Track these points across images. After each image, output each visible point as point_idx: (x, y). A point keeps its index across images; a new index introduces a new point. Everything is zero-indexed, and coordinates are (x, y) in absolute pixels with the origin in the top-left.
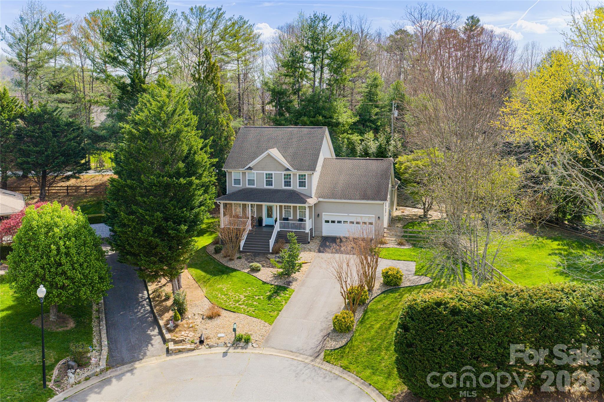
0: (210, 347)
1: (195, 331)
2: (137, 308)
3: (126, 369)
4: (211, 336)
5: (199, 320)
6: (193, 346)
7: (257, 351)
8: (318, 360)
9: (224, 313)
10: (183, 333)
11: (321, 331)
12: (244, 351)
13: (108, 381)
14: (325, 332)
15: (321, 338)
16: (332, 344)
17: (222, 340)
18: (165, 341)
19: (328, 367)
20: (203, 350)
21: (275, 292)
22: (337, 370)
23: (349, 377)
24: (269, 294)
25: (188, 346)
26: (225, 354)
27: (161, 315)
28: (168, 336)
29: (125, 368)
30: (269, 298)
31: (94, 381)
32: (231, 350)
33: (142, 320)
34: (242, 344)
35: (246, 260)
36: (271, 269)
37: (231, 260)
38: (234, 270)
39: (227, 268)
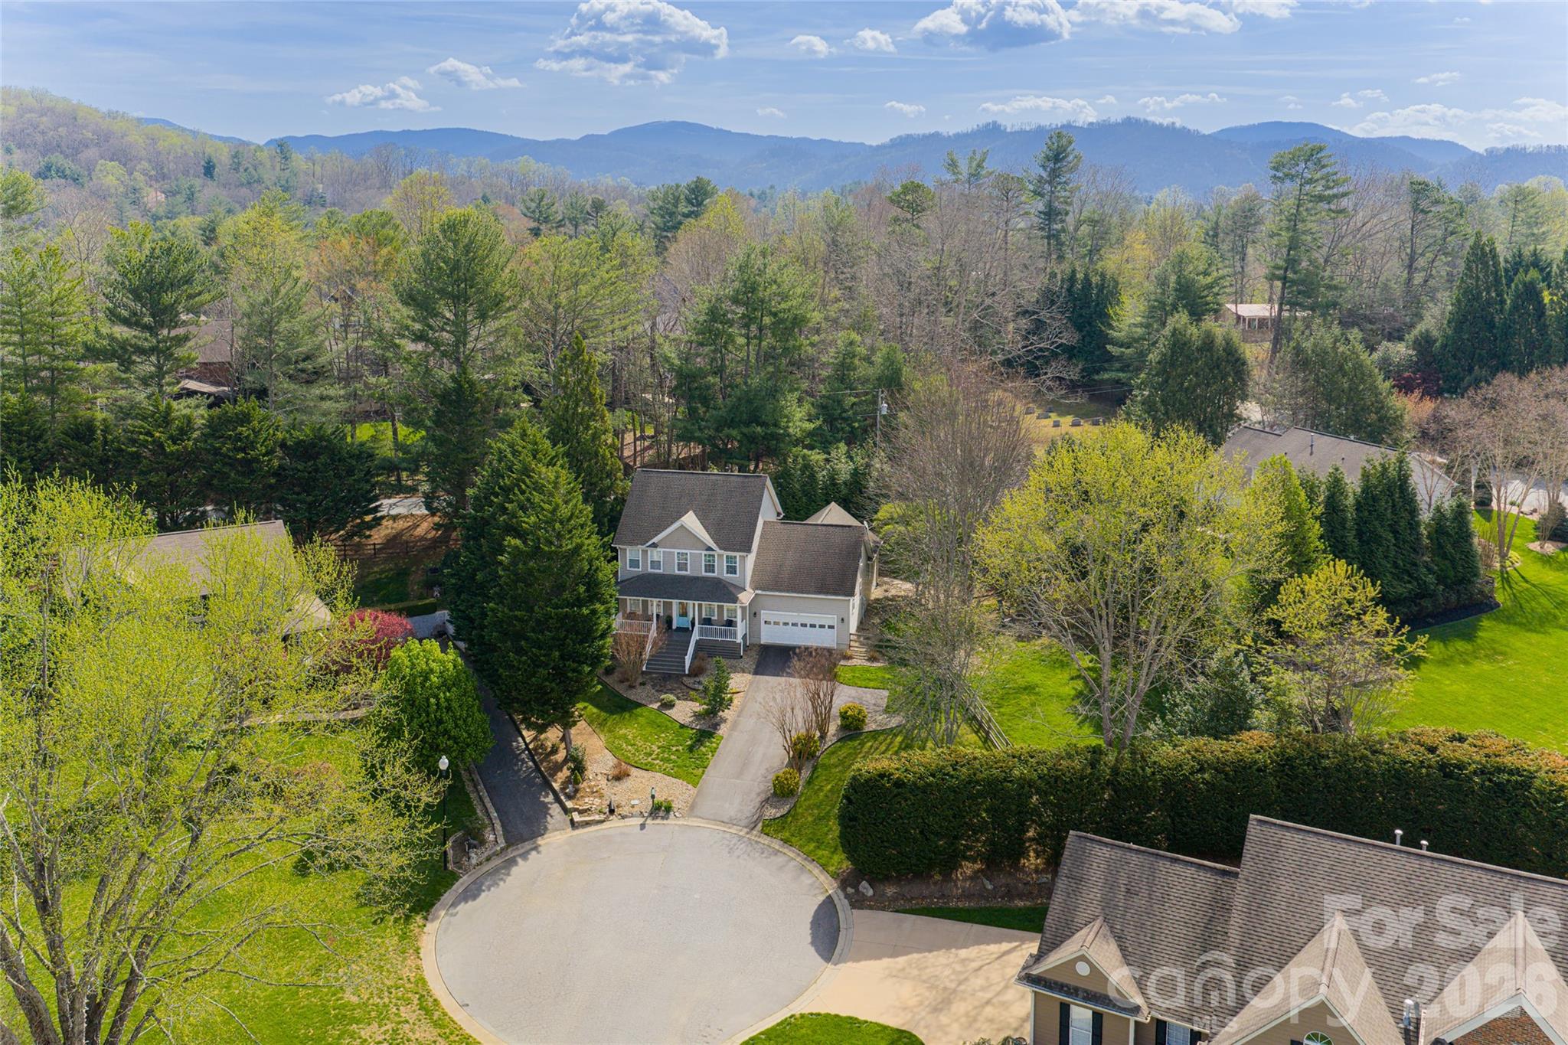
0: (623, 817)
1: (601, 797)
2: (516, 764)
3: (529, 847)
4: (623, 803)
5: (603, 782)
6: (602, 817)
7: (681, 822)
8: (755, 832)
9: (634, 772)
10: (586, 800)
11: (759, 794)
12: (665, 822)
13: (512, 862)
14: (763, 796)
15: (758, 805)
16: (771, 813)
17: (636, 810)
18: (566, 811)
19: (766, 840)
20: (614, 822)
21: (699, 741)
22: (776, 844)
23: (791, 853)
24: (689, 743)
25: (597, 817)
26: (643, 826)
27: (553, 775)
28: (569, 804)
29: (527, 845)
30: (691, 749)
31: (496, 862)
32: (649, 821)
33: (529, 781)
34: (661, 814)
35: (654, 686)
36: (690, 703)
37: (632, 687)
38: (640, 705)
39: (628, 700)
